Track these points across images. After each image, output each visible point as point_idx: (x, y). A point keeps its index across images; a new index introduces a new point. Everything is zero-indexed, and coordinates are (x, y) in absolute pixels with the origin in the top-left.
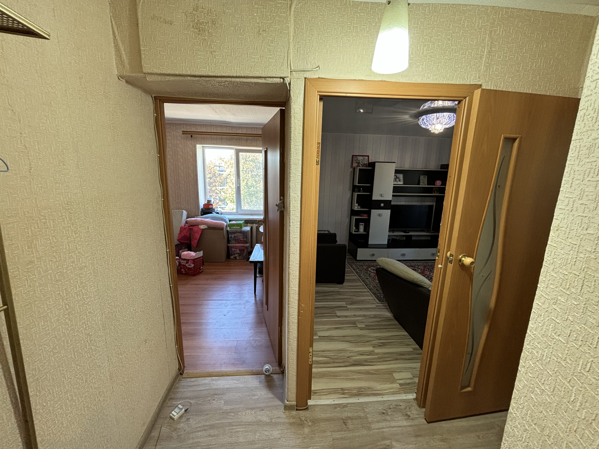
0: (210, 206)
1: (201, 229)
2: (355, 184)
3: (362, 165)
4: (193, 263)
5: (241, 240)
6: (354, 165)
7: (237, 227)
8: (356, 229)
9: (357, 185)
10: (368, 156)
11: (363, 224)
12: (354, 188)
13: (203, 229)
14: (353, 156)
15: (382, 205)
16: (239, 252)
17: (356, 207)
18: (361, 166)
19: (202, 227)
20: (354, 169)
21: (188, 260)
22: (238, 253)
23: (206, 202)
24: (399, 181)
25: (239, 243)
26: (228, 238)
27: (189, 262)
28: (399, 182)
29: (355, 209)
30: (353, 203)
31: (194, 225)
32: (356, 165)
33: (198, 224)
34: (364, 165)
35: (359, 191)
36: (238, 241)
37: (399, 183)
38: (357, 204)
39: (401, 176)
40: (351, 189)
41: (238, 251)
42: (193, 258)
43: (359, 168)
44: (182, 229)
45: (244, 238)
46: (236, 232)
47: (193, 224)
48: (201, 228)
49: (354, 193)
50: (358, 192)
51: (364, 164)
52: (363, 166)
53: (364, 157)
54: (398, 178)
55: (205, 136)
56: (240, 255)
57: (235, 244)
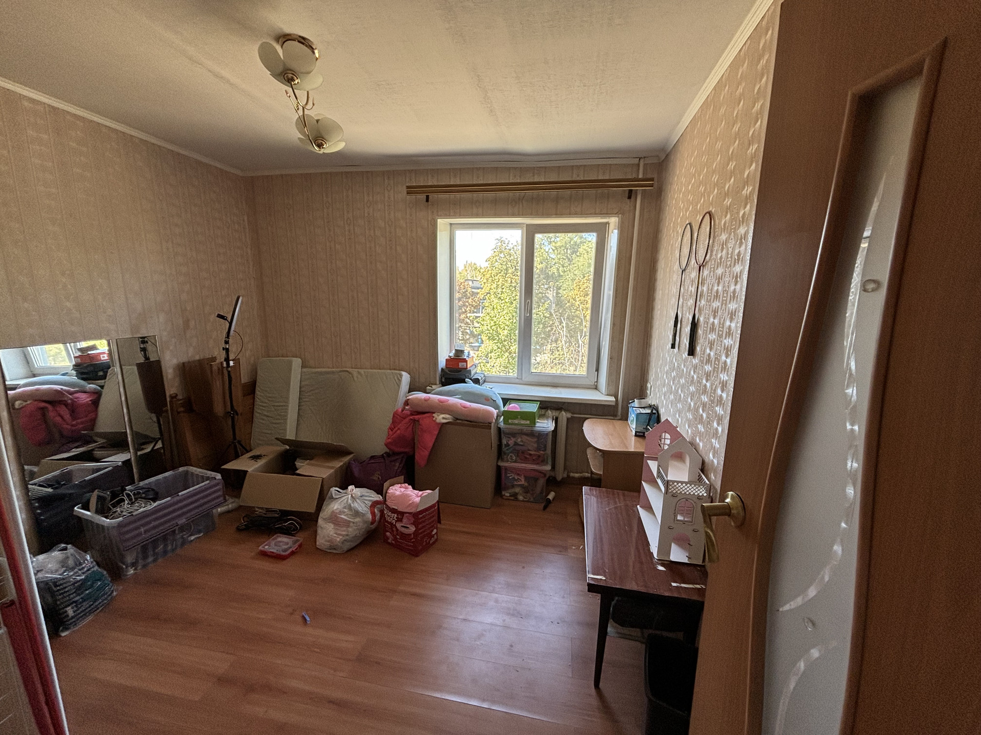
0: (461, 365)
1: (439, 423)
4: (414, 524)
5: (530, 455)
7: (523, 422)
13: (443, 423)
16: (526, 484)
19: (441, 418)
21: (402, 513)
22: (521, 486)
23: (452, 354)
25: (525, 460)
26: (500, 446)
27: (405, 520)
31: (424, 411)
33: (431, 410)
36: (523, 455)
41: (523, 482)
42: (413, 510)
44: (397, 418)
45: (538, 449)
46: (522, 433)
47: (420, 410)
48: (438, 421)
55: (458, 195)
56: (526, 490)
57: (515, 462)
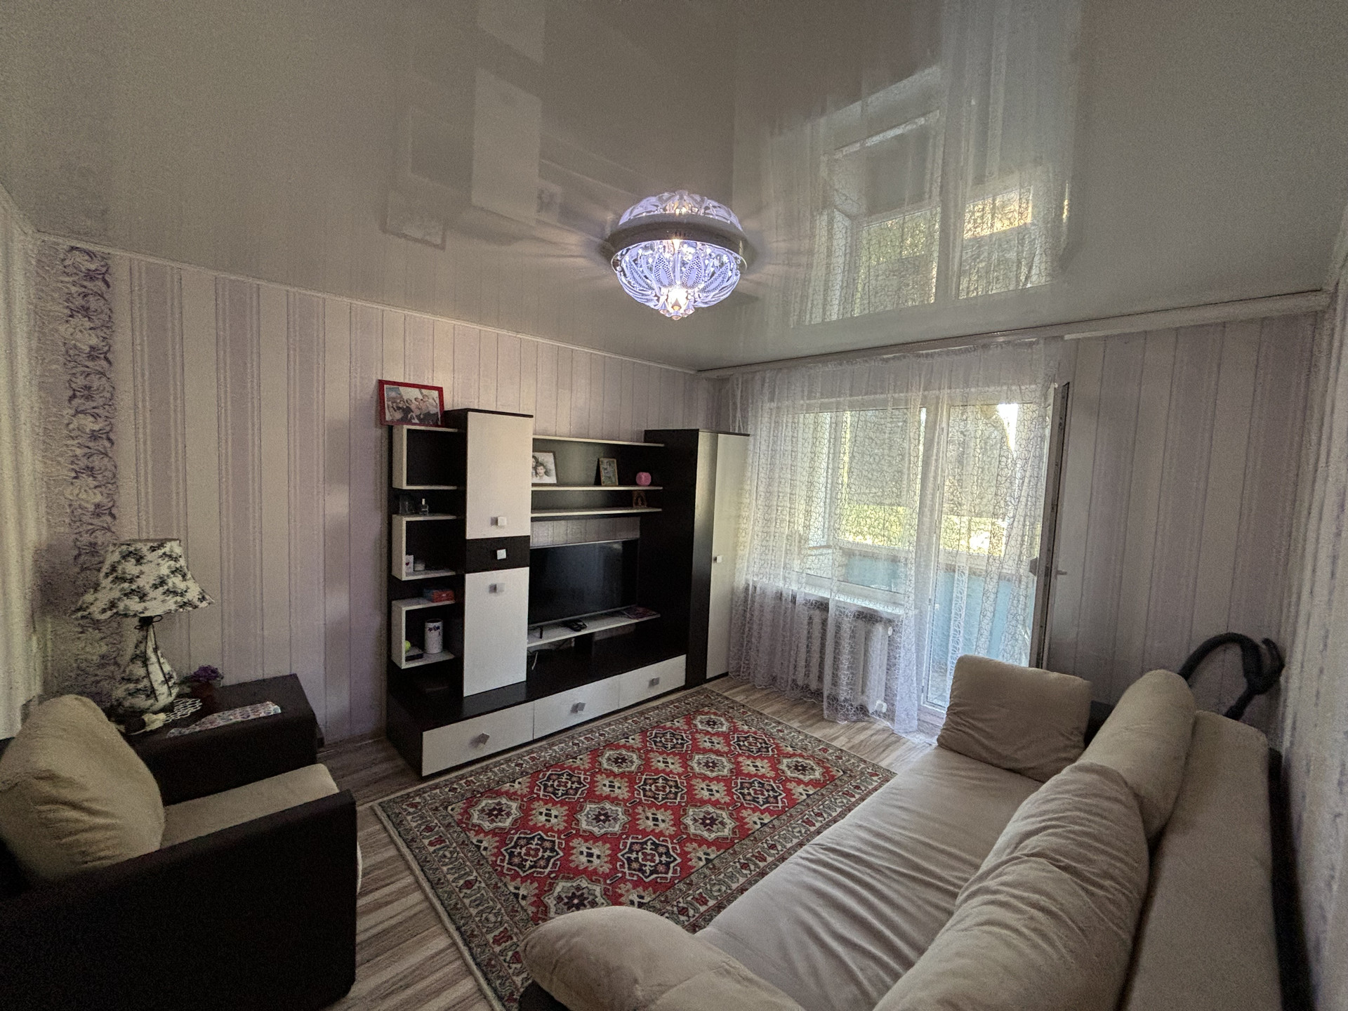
2: (395, 485)
3: (418, 417)
6: (388, 417)
8: (413, 645)
9: (405, 487)
10: (440, 390)
11: (437, 624)
12: (395, 501)
14: (381, 383)
15: (502, 554)
17: (407, 569)
18: (416, 421)
20: (390, 429)
24: (547, 473)
28: (545, 477)
29: (405, 578)
30: (395, 553)
32: (398, 415)
34: (426, 418)
35: (416, 510)
37: (547, 480)
38: (411, 558)
39: (548, 459)
40: (385, 502)
43: (406, 427)
49: (396, 518)
50: (412, 514)
51: (428, 415)
52: (422, 422)
53: (425, 391)
54: (542, 464)
